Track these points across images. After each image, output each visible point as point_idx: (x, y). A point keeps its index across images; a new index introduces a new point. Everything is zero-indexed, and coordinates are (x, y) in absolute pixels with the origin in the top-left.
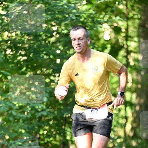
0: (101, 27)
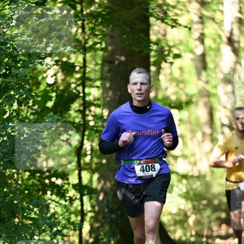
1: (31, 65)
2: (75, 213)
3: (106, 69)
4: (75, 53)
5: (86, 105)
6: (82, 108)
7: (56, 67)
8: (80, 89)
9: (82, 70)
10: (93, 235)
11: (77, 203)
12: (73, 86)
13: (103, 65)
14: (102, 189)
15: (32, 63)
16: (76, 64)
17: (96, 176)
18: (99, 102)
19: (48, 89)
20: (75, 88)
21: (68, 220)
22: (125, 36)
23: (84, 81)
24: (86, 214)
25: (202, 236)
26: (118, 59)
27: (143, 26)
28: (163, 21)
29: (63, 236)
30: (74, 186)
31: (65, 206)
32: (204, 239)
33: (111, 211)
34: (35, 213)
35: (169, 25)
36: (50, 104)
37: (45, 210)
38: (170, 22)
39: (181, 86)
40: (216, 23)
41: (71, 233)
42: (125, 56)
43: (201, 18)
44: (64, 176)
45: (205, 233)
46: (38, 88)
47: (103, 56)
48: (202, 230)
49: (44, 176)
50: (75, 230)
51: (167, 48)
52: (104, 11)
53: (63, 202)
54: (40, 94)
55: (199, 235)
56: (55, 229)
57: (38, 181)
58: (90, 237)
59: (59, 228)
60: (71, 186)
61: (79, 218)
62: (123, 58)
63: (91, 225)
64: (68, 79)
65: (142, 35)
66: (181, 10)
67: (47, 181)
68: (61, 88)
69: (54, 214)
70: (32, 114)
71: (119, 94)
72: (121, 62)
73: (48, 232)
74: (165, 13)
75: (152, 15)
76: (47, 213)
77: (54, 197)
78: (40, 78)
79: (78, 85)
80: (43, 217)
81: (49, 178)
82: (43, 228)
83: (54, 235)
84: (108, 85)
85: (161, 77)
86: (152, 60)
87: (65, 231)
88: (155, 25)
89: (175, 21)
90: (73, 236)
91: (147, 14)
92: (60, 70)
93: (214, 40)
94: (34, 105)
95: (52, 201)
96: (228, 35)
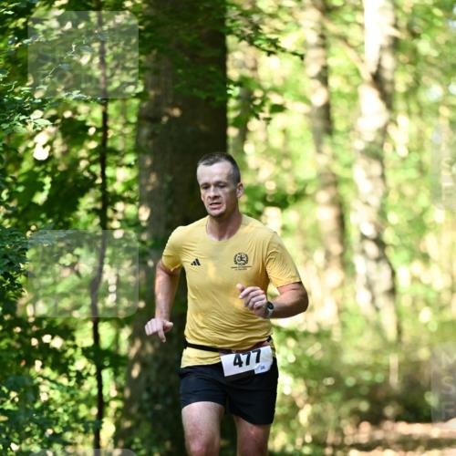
0: (24, 122)
1: (5, 126)
2: (88, 401)
3: (145, 131)
4: (86, 102)
5: (108, 200)
6: (99, 206)
7: (52, 129)
8: (96, 169)
9: (100, 134)
10: (121, 443)
11: (90, 384)
12: (83, 164)
13: (138, 126)
14: (138, 358)
15: (6, 122)
16: (88, 124)
17: (126, 333)
18: (132, 195)
19: (37, 169)
20: (87, 168)
21: (74, 414)
22: (180, 71)
23: (104, 155)
24: (107, 404)
25: (324, 445)
26: (167, 114)
27: (214, 52)
28: (251, 42)
29: (65, 444)
30: (86, 352)
31: (69, 389)
32: (328, 451)
33: (155, 398)
34: (13, 401)
35: (264, 50)
36: (40, 198)
37: (31, 396)
38: (265, 46)
39: (286, 164)
40: (352, 47)
41: (80, 438)
42: (181, 108)
43: (322, 37)
44: (67, 332)
45: (331, 438)
46: (18, 167)
47: (140, 107)
48: (325, 434)
49: (29, 332)
50: (86, 432)
51: (258, 93)
52: (140, 24)
53: (64, 381)
54: (21, 180)
55: (319, 443)
56: (49, 432)
57: (19, 341)
58: (116, 446)
59: (58, 430)
60: (79, 351)
61: (95, 411)
62: (176, 112)
63: (118, 425)
64: (74, 150)
65: (212, 69)
66: (286, 23)
67: (34, 342)
68: (62, 167)
69: (47, 404)
70: (6, 216)
71: (169, 178)
72: (172, 119)
73: (36, 437)
74: (256, 28)
75: (230, 32)
76: (35, 402)
77: (48, 372)
78: (21, 149)
79: (93, 163)
80: (27, 410)
81: (39, 335)
82: (28, 429)
83: (48, 443)
84: (148, 162)
85: (249, 148)
86: (232, 115)
87: (68, 436)
88: (236, 50)
89: (274, 43)
90: (83, 444)
91: (222, 30)
92: (59, 134)
93: (347, 78)
94: (10, 200)
95: (45, 378)
96: (374, 69)
